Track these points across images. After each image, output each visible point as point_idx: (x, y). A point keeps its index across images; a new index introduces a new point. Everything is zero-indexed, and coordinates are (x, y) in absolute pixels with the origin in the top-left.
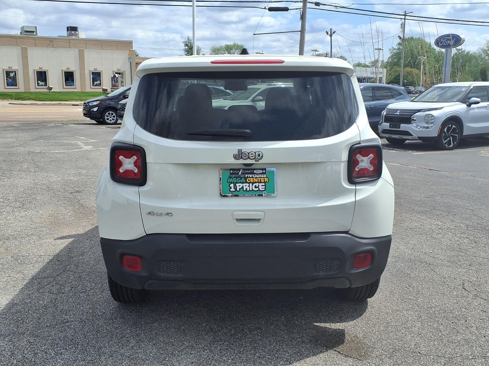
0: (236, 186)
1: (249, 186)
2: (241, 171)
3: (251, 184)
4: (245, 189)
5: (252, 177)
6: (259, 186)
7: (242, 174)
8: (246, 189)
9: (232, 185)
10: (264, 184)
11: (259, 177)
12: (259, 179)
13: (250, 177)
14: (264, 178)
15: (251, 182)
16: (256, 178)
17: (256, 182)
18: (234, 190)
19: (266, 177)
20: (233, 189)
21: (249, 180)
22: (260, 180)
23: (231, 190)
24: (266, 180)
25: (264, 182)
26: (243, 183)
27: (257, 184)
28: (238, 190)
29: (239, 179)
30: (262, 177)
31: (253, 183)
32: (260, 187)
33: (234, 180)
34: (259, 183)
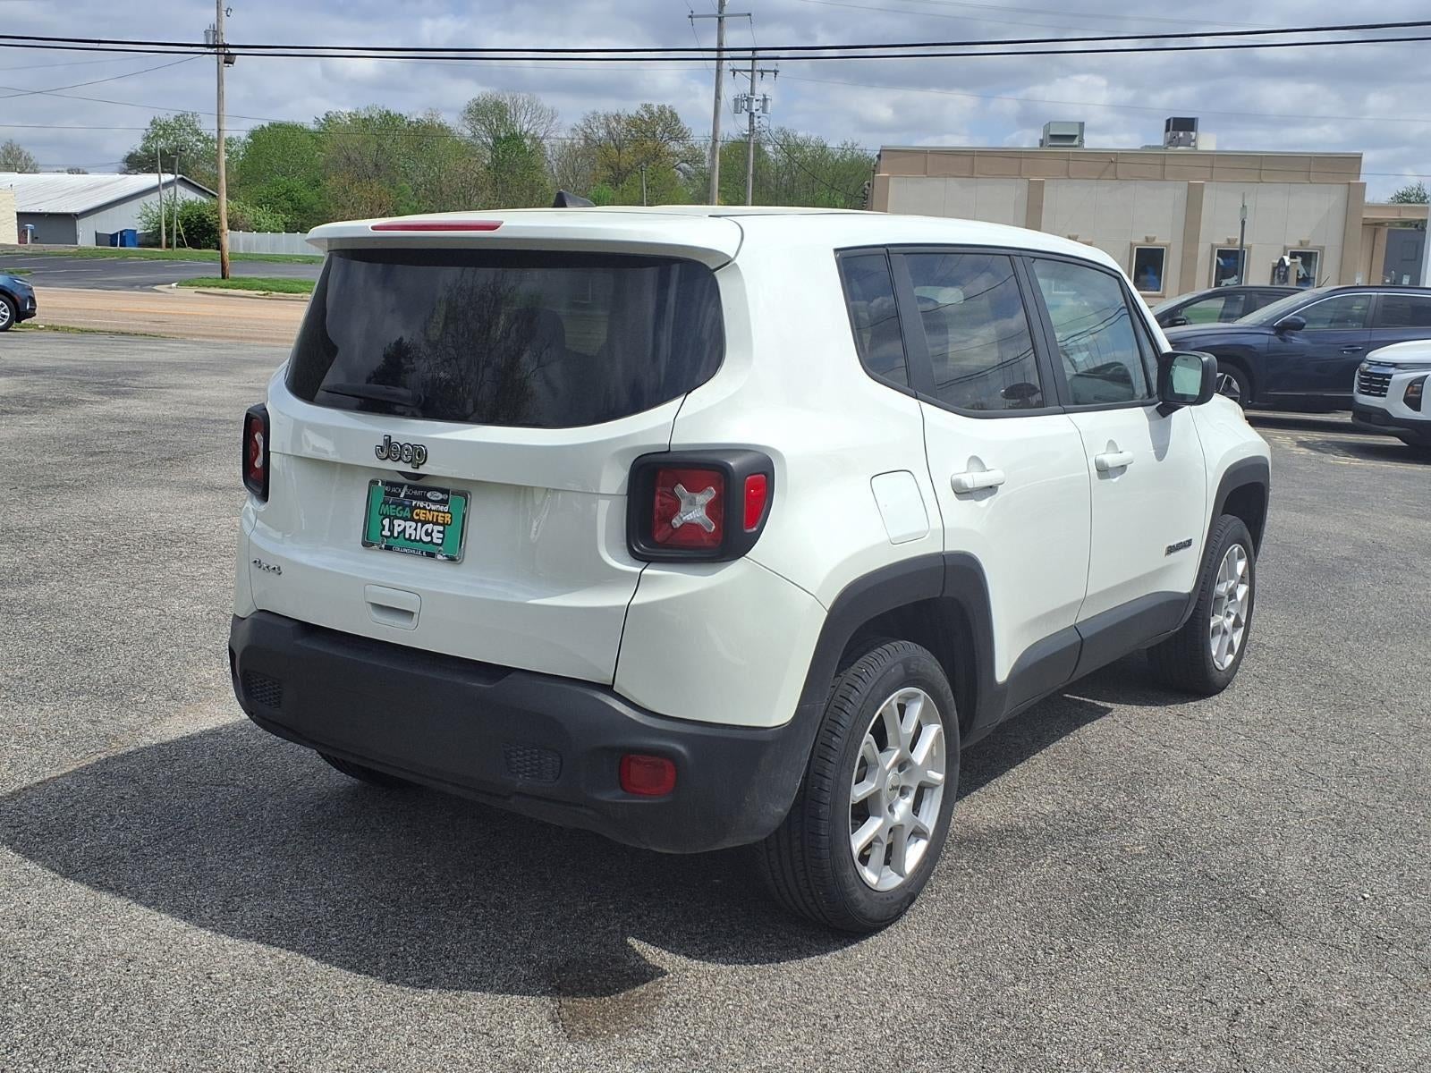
0: (394, 525)
1: (416, 529)
2: (405, 489)
3: (419, 524)
4: (407, 536)
5: (424, 508)
6: (432, 531)
7: (406, 496)
8: (410, 535)
9: (386, 522)
10: (441, 528)
11: (435, 511)
12: (436, 514)
13: (419, 508)
14: (444, 512)
15: (419, 521)
16: (430, 510)
17: (429, 522)
18: (389, 534)
19: (448, 512)
20: (386, 533)
21: (417, 515)
22: (437, 516)
23: (383, 533)
24: (448, 519)
25: (443, 525)
26: (406, 520)
27: (429, 527)
28: (396, 535)
29: (401, 508)
30: (440, 512)
31: (424, 523)
32: (435, 535)
33: (390, 510)
34: (434, 524)
